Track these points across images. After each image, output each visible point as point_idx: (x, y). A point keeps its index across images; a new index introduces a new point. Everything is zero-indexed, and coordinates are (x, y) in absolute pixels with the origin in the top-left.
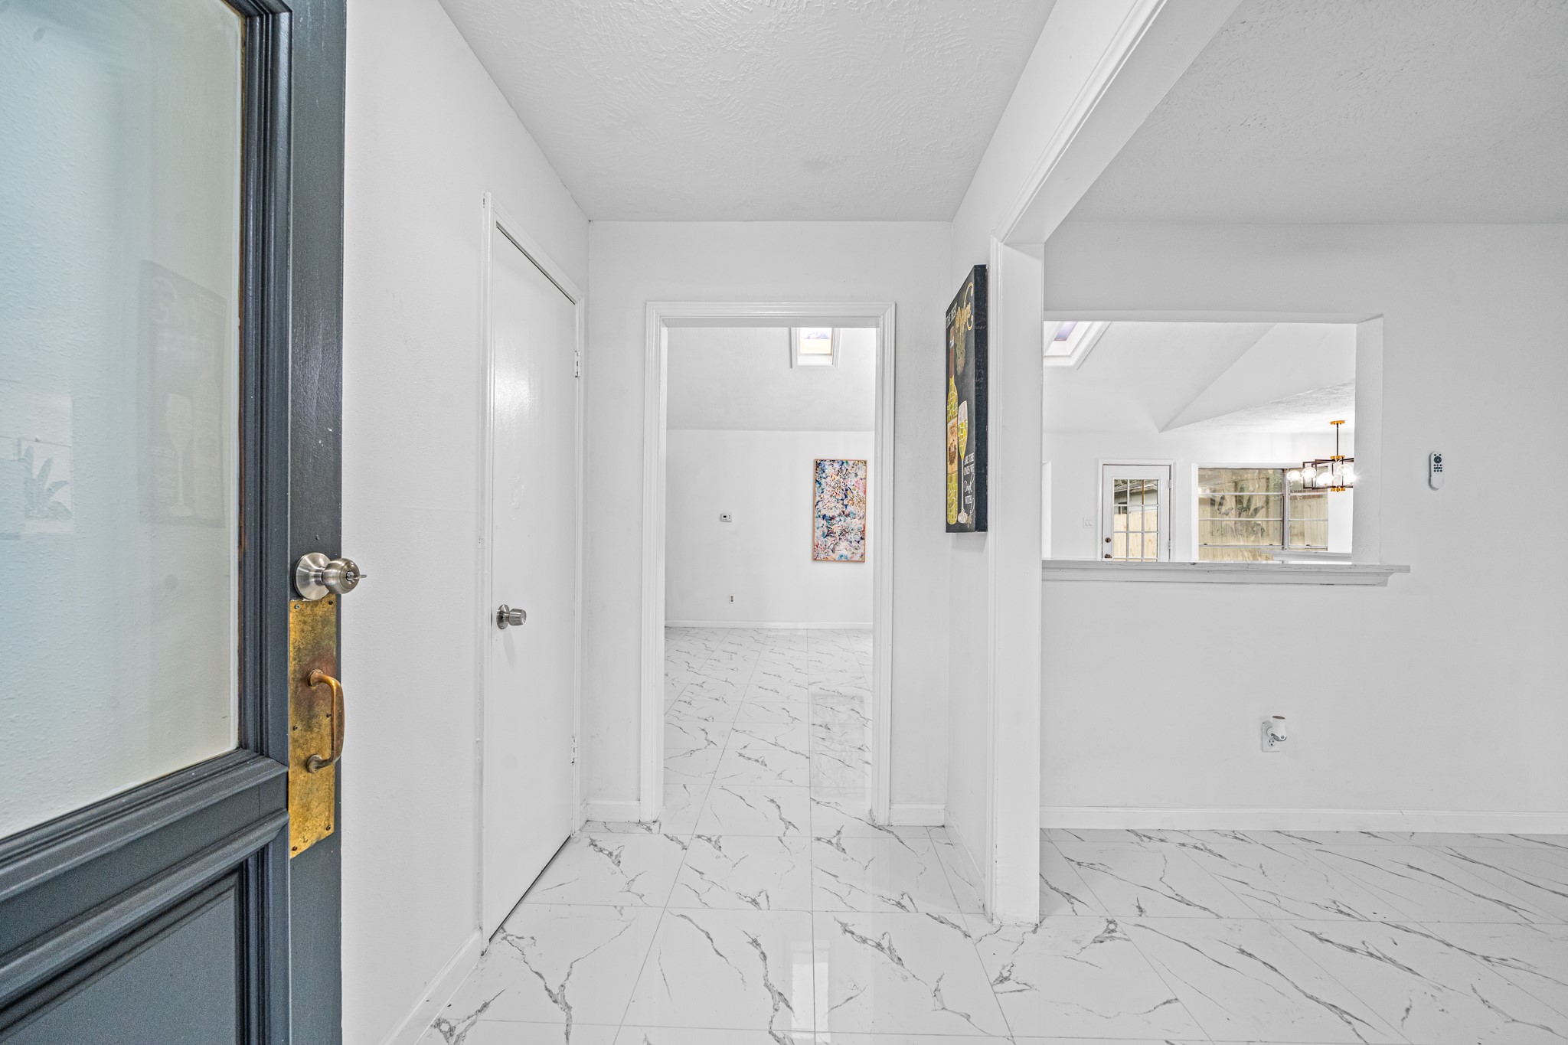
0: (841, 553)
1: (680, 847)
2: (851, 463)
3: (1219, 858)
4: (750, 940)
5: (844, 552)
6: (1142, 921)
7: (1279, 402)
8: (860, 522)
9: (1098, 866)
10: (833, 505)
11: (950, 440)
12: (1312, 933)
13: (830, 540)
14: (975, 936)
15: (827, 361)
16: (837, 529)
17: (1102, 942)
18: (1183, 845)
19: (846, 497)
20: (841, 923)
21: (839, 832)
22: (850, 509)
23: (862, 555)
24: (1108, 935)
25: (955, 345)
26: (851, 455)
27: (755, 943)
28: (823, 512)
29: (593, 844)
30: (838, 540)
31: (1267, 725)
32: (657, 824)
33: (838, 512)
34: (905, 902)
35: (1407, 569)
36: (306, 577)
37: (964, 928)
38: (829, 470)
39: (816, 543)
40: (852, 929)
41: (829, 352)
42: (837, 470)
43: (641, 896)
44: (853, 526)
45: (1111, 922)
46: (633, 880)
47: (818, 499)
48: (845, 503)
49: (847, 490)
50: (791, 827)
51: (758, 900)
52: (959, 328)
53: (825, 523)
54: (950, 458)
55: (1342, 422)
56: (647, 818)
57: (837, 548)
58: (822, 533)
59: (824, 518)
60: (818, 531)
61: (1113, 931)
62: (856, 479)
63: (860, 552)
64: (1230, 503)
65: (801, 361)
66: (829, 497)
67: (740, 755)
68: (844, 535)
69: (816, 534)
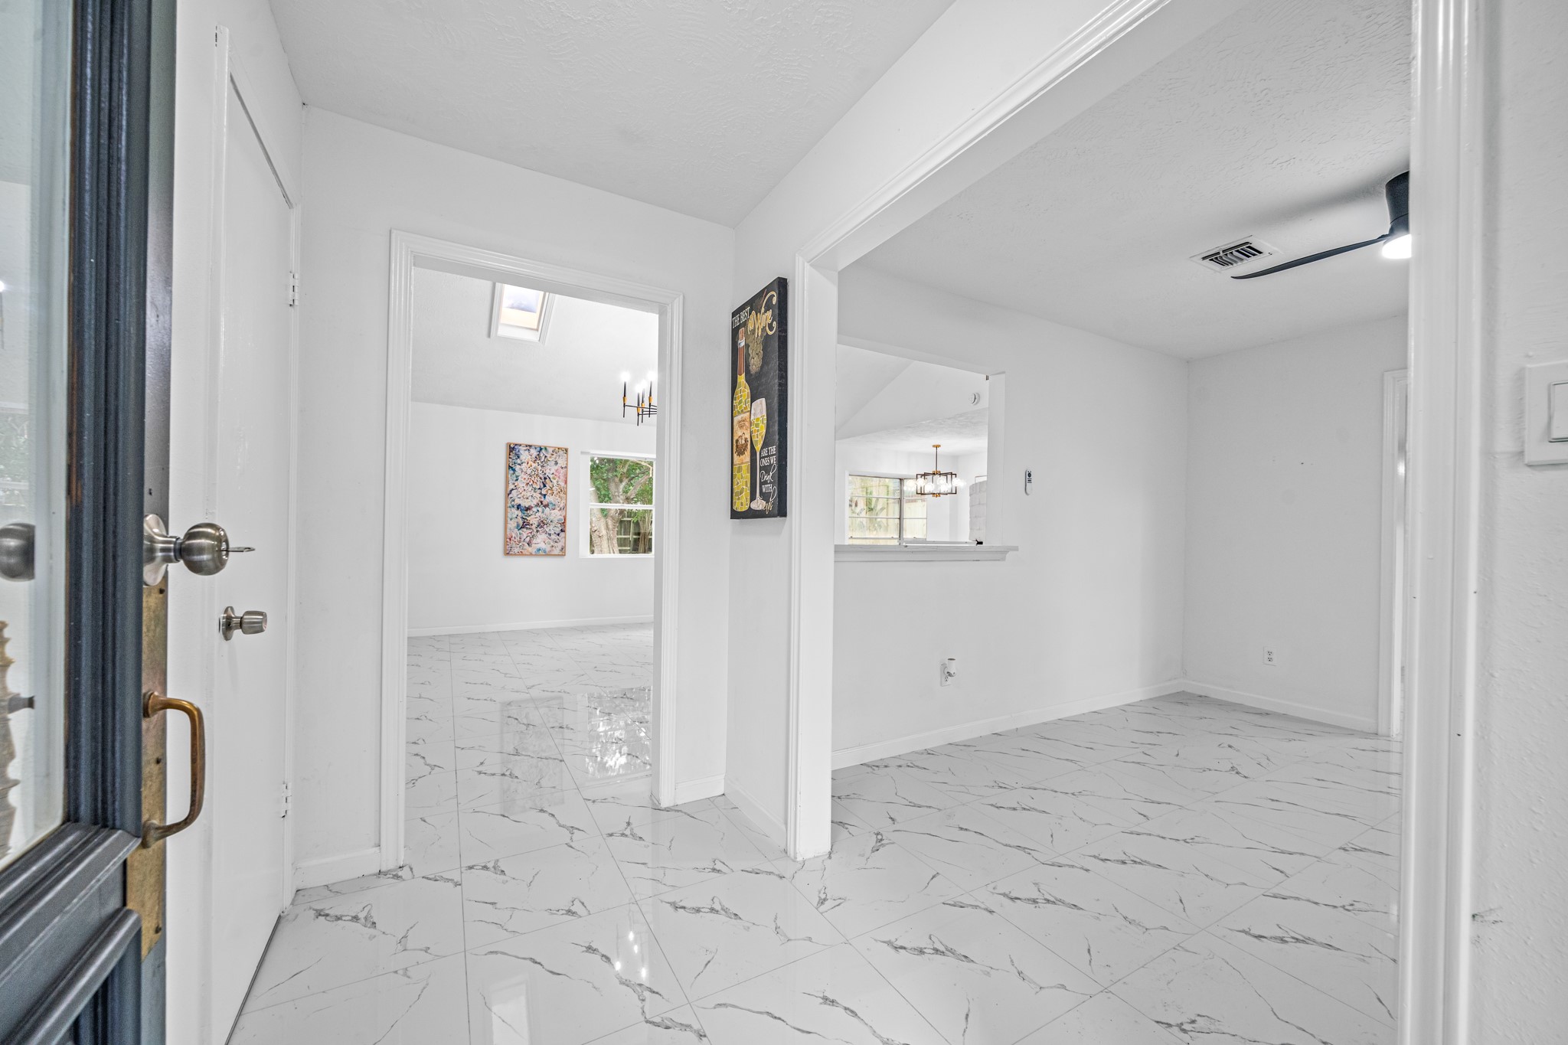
0: (538, 546)
1: (450, 884)
2: (550, 450)
3: (924, 770)
4: (585, 949)
5: (542, 546)
6: (897, 826)
7: (909, 427)
8: (560, 513)
9: (853, 796)
10: (529, 494)
11: (738, 433)
12: (992, 805)
13: (525, 533)
14: (788, 875)
15: (533, 337)
16: (533, 520)
17: (877, 850)
18: (900, 766)
19: (545, 486)
20: (668, 903)
21: (629, 824)
22: (549, 499)
23: (563, 549)
24: (879, 844)
25: (747, 346)
26: (551, 441)
27: (590, 949)
28: (518, 502)
29: (319, 914)
30: (535, 533)
31: (944, 667)
32: (406, 869)
33: (535, 502)
34: (719, 866)
35: (1016, 549)
36: (152, 550)
37: (777, 872)
38: (525, 456)
39: (509, 536)
40: (681, 904)
41: (536, 327)
42: (534, 456)
43: (427, 950)
44: (552, 518)
45: (878, 834)
46: (405, 937)
47: (511, 486)
48: (544, 492)
49: (545, 479)
50: (575, 831)
51: (573, 909)
52: (754, 330)
53: (520, 514)
54: (736, 448)
55: (939, 446)
56: (389, 864)
57: (534, 541)
58: (516, 524)
59: (518, 508)
60: (512, 522)
61: (881, 840)
62: (556, 467)
63: (560, 545)
64: (862, 505)
65: (502, 331)
66: (524, 485)
67: (480, 773)
68: (542, 527)
69: (509, 526)
